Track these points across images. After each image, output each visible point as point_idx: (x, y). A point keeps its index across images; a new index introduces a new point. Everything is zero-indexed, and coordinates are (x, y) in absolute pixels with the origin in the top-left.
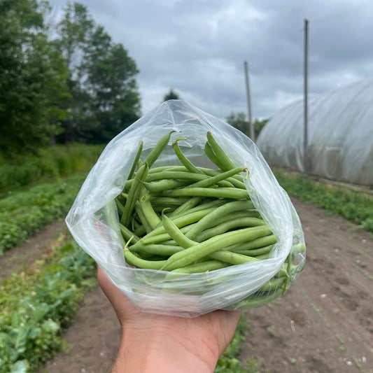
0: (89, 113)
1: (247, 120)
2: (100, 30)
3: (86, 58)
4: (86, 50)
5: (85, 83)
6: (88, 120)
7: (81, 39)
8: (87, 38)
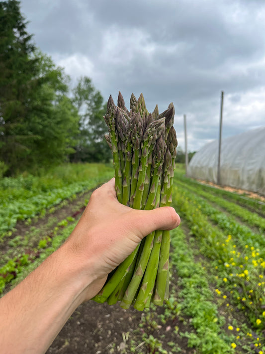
0: (89, 142)
1: (184, 150)
2: (99, 93)
3: (89, 110)
4: (89, 105)
5: (87, 125)
6: (88, 147)
7: (86, 98)
8: (90, 97)
